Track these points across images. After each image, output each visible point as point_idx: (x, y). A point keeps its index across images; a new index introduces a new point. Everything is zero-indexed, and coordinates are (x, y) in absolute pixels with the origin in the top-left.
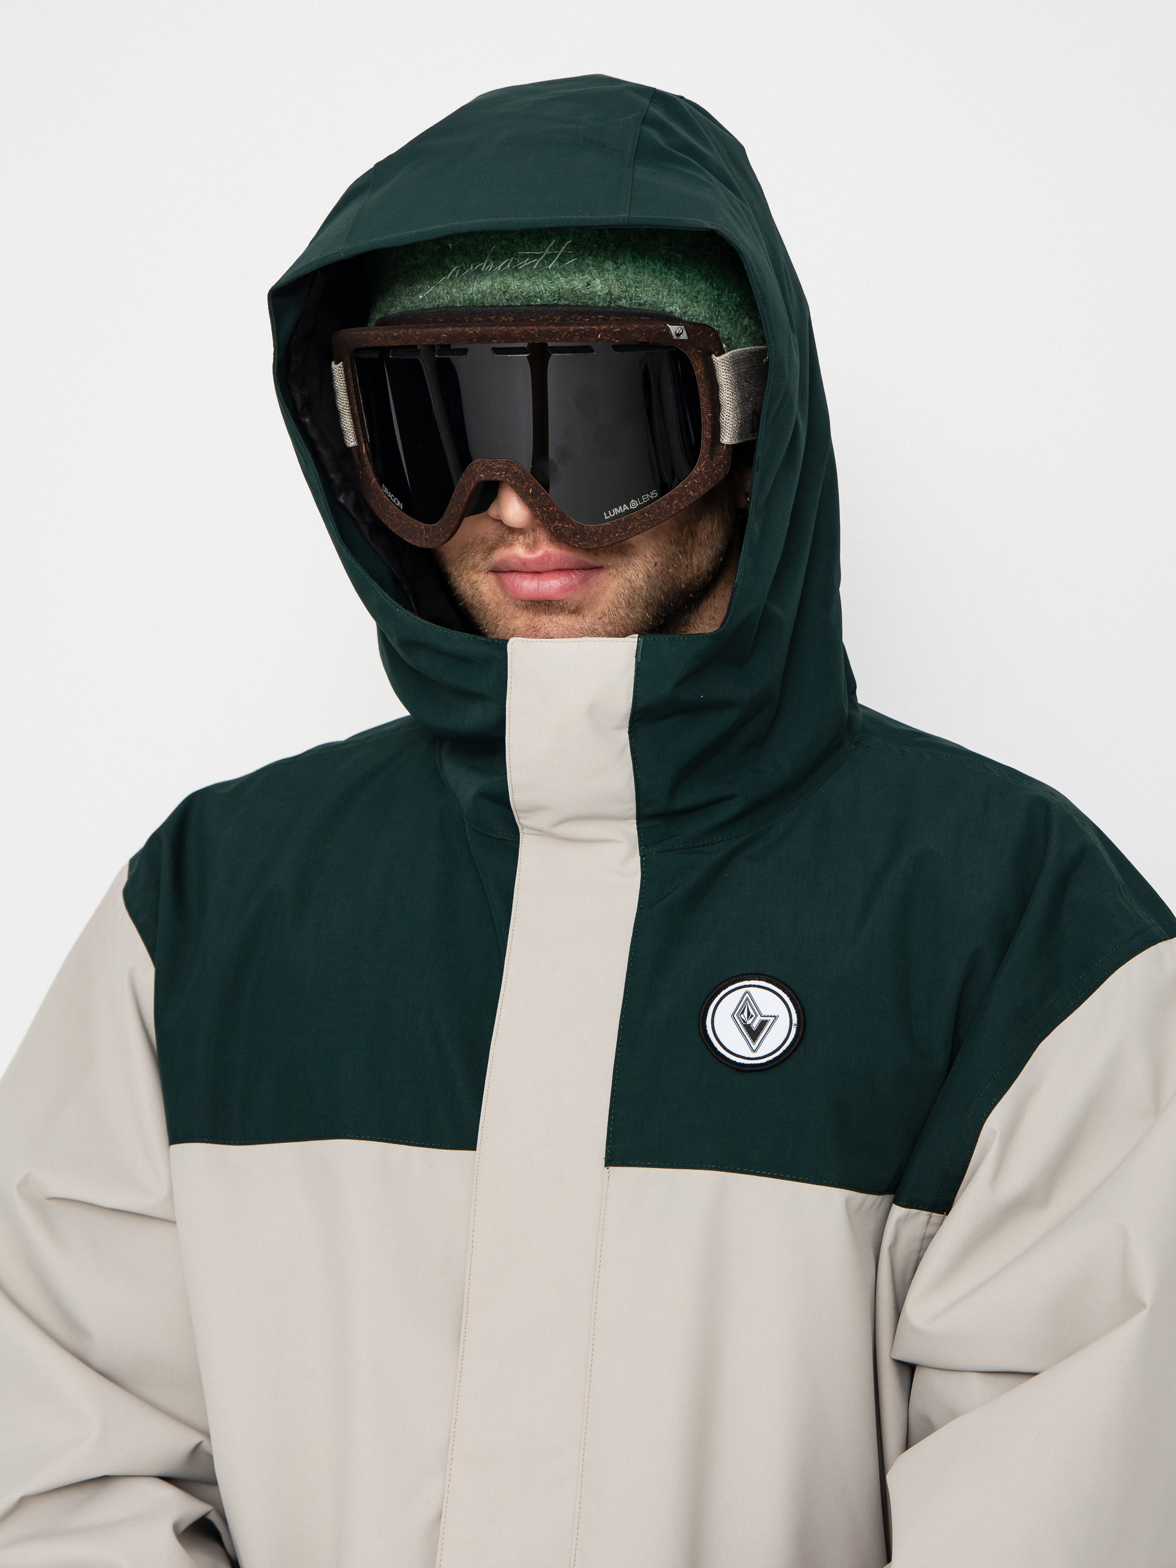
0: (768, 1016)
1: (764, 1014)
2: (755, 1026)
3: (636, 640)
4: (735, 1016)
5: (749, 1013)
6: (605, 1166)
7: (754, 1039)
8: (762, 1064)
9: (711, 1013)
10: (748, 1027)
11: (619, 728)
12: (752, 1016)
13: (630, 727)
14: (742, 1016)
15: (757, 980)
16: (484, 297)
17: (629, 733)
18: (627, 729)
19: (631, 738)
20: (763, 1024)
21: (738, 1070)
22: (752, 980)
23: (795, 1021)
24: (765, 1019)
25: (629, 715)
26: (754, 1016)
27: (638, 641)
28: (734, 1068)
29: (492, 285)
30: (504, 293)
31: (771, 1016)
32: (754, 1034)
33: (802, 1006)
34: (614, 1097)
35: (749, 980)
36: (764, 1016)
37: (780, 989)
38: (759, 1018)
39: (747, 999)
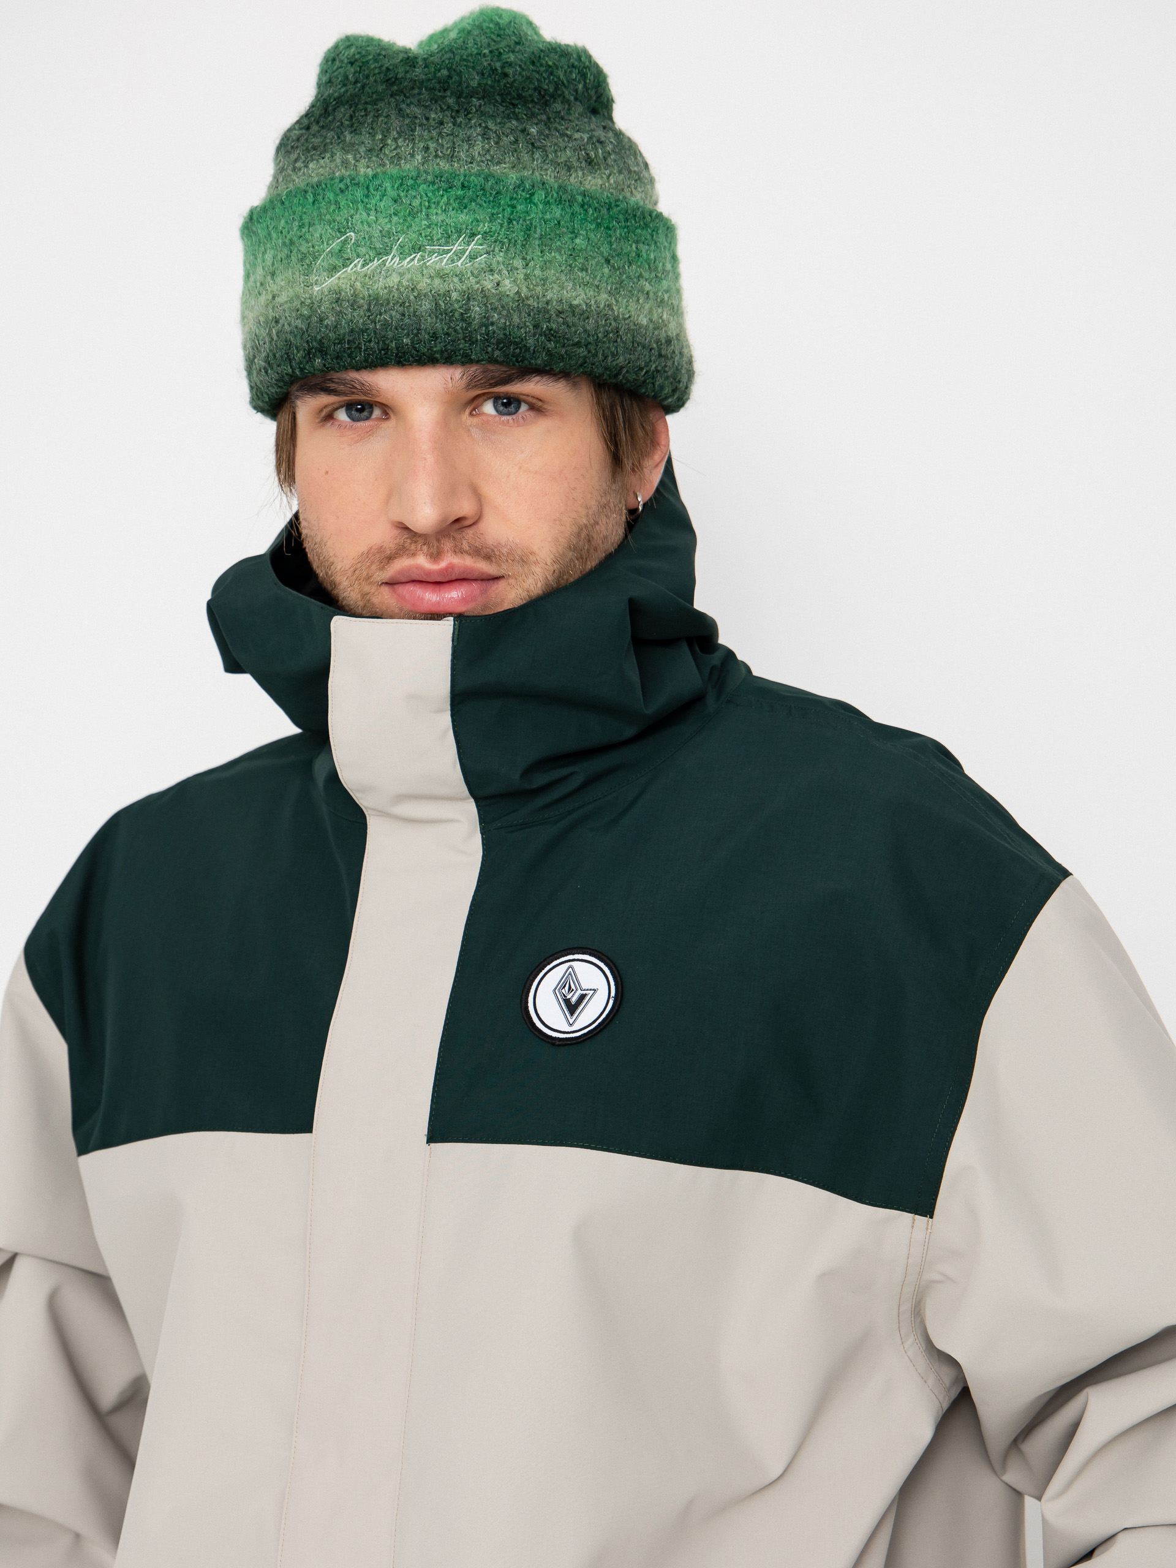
0: (587, 990)
1: (584, 988)
2: (574, 1000)
3: (452, 623)
4: (557, 991)
5: (570, 987)
6: (427, 1143)
7: (572, 1013)
8: (577, 1037)
9: (534, 989)
10: (567, 1002)
11: (440, 711)
12: (573, 990)
13: (452, 710)
14: (563, 991)
15: (581, 954)
16: (390, 292)
17: (452, 716)
18: (449, 712)
19: (453, 721)
20: (582, 997)
21: (553, 1044)
22: (576, 954)
23: (613, 994)
24: (584, 992)
25: (450, 699)
26: (575, 989)
27: (454, 625)
28: (549, 1042)
29: (399, 282)
30: (413, 289)
31: (591, 990)
32: (572, 1008)
33: (621, 979)
34: (438, 1074)
35: (573, 954)
36: (584, 990)
37: (602, 962)
38: (579, 992)
39: (570, 974)
